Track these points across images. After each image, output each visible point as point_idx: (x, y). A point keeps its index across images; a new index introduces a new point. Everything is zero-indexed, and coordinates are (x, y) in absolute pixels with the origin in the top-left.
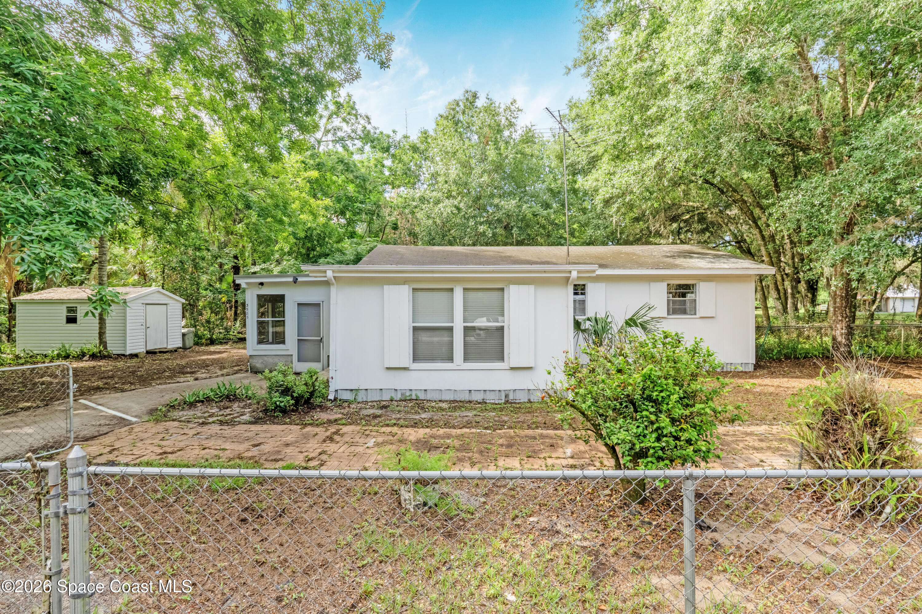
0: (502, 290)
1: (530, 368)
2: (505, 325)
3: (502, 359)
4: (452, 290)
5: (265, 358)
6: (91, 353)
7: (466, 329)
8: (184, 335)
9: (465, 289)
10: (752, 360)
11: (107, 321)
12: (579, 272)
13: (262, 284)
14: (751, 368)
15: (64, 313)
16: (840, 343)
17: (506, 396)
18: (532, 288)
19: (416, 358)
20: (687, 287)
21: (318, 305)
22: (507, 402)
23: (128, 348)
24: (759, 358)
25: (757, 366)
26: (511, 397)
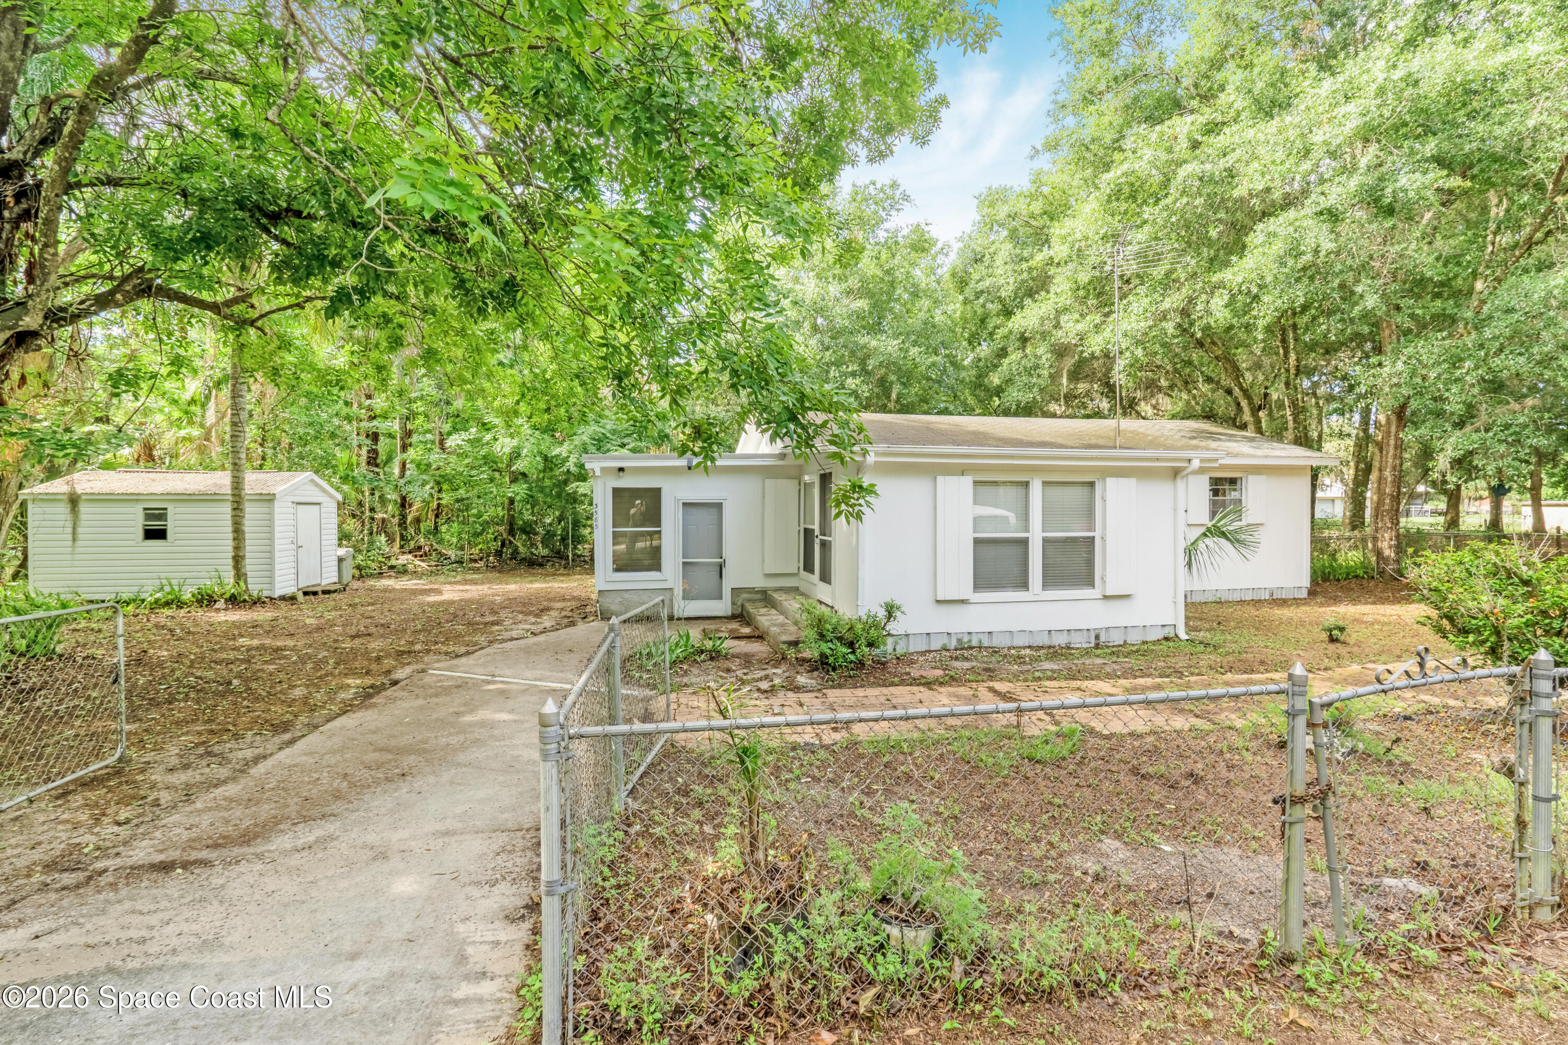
0: (1092, 484)
1: (1127, 596)
2: (1097, 534)
3: (1091, 584)
4: (1026, 484)
5: (627, 595)
6: (227, 596)
7: (1046, 541)
8: (340, 560)
9: (1045, 483)
10: (1306, 582)
11: (247, 536)
12: (1202, 461)
13: (621, 470)
14: (1304, 594)
15: (139, 523)
16: (1388, 557)
17: (1097, 637)
18: (1133, 481)
19: (977, 587)
20: (1233, 481)
21: (719, 506)
22: (1097, 646)
23: (277, 585)
24: (1314, 582)
25: (1312, 593)
26: (1102, 639)
